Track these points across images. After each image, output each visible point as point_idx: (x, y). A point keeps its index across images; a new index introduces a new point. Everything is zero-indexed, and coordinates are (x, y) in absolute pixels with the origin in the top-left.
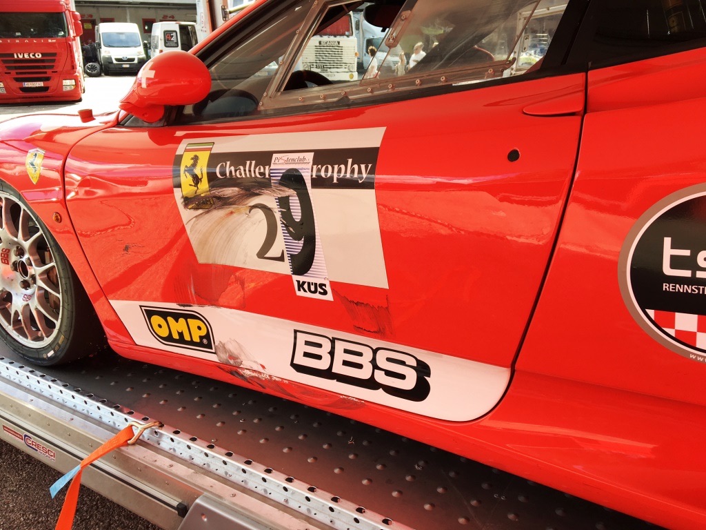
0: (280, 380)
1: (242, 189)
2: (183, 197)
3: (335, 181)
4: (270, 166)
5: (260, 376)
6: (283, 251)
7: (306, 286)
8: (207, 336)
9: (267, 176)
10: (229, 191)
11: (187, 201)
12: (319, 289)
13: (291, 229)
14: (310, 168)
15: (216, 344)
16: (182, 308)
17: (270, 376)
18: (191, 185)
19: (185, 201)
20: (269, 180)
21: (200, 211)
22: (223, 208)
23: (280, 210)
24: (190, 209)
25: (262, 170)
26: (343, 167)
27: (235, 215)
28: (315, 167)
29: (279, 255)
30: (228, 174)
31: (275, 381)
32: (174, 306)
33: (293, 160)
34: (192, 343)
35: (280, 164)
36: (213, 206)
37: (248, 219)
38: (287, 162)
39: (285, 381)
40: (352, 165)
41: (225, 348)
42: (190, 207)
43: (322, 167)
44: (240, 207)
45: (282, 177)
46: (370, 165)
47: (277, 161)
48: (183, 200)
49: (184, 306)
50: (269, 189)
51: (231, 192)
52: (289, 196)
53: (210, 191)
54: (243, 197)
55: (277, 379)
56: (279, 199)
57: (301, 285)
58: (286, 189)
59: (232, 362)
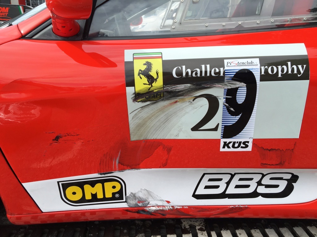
0: (181, 207)
1: (194, 85)
2: (135, 93)
3: (280, 76)
4: (224, 68)
5: (164, 209)
6: (218, 124)
7: (231, 145)
8: (120, 192)
9: (222, 74)
10: (181, 87)
11: (138, 96)
12: (242, 145)
13: (232, 109)
14: (259, 68)
15: (128, 195)
16: (103, 176)
17: (172, 206)
18: (144, 84)
19: (135, 96)
20: (223, 77)
21: (148, 103)
22: (170, 99)
23: (225, 97)
24: (138, 102)
25: (217, 70)
26: (285, 67)
27: (178, 103)
28: (263, 68)
29: (214, 127)
30: (184, 74)
31: (177, 209)
32: (95, 175)
33: (243, 63)
34: (105, 199)
35: (232, 67)
36: (162, 98)
37: (190, 105)
38: (238, 64)
39: (185, 207)
40: (291, 66)
41: (135, 196)
42: (139, 100)
43: (268, 68)
44: (185, 97)
45: (235, 75)
46: (305, 66)
47: (229, 65)
48: (134, 95)
49: (104, 174)
50: (221, 84)
51: (183, 87)
52: (239, 87)
53: (163, 87)
54: (192, 90)
55: (178, 207)
56: (228, 89)
57: (226, 145)
58: (238, 83)
59: (140, 205)
